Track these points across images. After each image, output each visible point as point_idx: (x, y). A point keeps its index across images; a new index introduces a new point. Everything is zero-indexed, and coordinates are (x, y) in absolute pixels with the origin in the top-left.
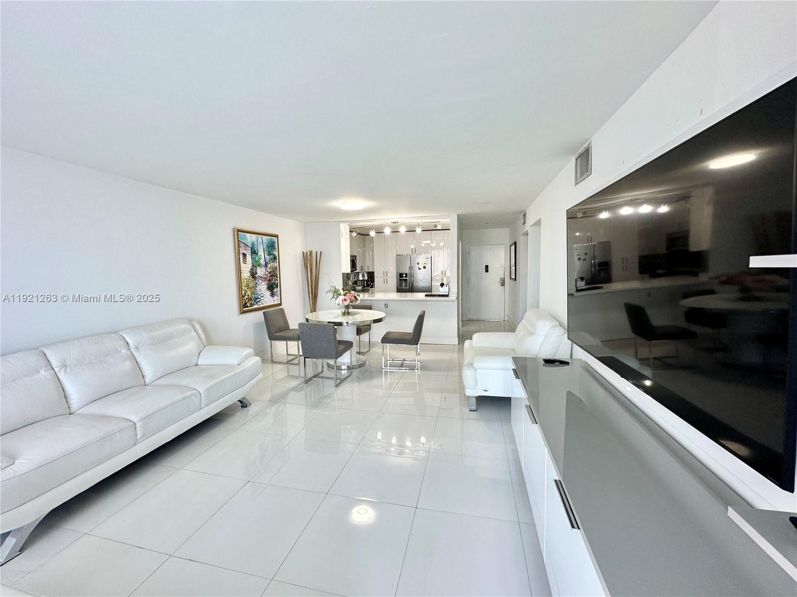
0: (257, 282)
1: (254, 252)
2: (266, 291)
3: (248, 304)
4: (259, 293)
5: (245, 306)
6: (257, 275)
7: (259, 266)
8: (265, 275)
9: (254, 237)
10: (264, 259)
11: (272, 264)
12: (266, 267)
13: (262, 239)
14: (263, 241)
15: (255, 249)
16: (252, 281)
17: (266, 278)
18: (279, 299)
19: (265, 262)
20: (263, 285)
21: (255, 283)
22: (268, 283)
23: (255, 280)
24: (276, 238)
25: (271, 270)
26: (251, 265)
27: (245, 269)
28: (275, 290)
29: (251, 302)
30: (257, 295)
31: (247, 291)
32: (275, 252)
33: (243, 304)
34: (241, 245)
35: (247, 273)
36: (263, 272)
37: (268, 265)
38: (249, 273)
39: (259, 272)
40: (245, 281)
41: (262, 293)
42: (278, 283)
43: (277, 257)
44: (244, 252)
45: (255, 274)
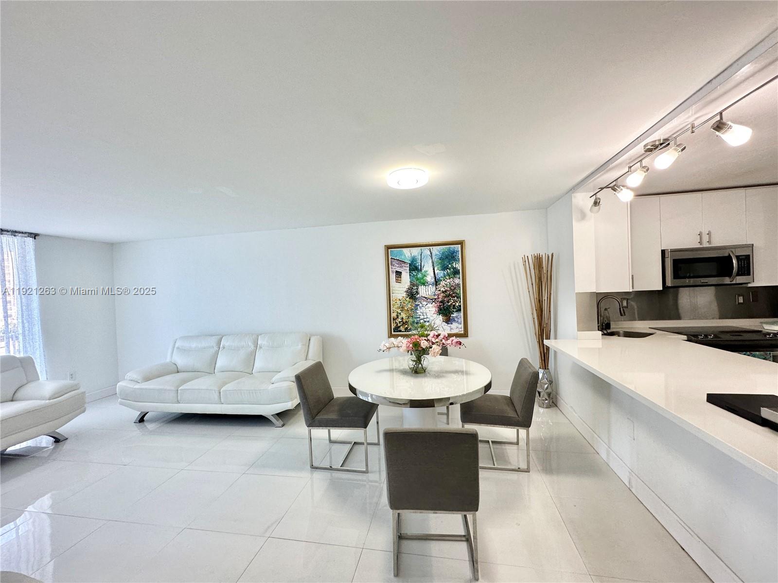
0: (417, 303)
1: (414, 268)
2: (435, 315)
3: (402, 328)
4: (422, 317)
5: (397, 329)
6: (418, 296)
7: (424, 284)
8: (434, 295)
9: (415, 252)
10: (433, 275)
11: (449, 281)
12: (436, 285)
13: (430, 251)
14: (431, 253)
15: (417, 264)
16: (410, 302)
17: (435, 299)
18: (461, 328)
19: (435, 279)
20: (429, 308)
21: (414, 305)
22: (440, 306)
23: (415, 301)
24: (460, 245)
25: (446, 288)
26: (409, 284)
27: (399, 289)
28: (453, 315)
29: (407, 326)
30: (418, 319)
31: (400, 313)
32: (457, 265)
33: (393, 327)
34: (394, 263)
35: (401, 294)
36: (430, 292)
37: (441, 283)
38: (405, 293)
39: (423, 291)
40: (398, 302)
41: (427, 318)
42: (460, 306)
43: (459, 270)
44: (399, 270)
45: (415, 294)
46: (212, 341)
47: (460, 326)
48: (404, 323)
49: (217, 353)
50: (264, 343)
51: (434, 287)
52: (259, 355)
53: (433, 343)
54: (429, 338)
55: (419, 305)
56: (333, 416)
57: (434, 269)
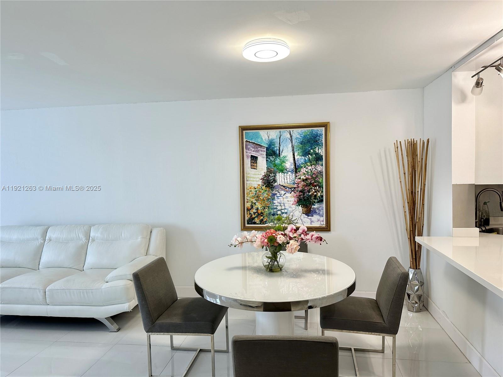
2: (294, 206)
3: (257, 220)
4: (279, 208)
5: (251, 221)
6: (276, 184)
7: (282, 171)
9: (274, 134)
10: (292, 161)
11: (310, 168)
12: (296, 172)
13: (290, 134)
14: (291, 136)
15: (275, 149)
16: (266, 191)
17: (295, 188)
18: (323, 221)
19: (295, 165)
20: (287, 197)
21: (271, 195)
22: (300, 196)
23: (271, 190)
24: (324, 128)
25: (307, 176)
26: (265, 170)
27: (255, 176)
28: (315, 207)
29: (262, 218)
30: (275, 210)
31: (255, 203)
32: (320, 150)
33: (246, 218)
34: (249, 147)
35: (257, 181)
36: (288, 180)
37: (302, 170)
38: (261, 181)
39: (281, 179)
40: (253, 190)
41: (285, 209)
42: (322, 196)
43: (322, 156)
44: (254, 154)
45: (272, 182)
46: (36, 233)
47: (322, 219)
48: (259, 214)
49: (42, 246)
50: (97, 235)
51: (294, 174)
52: (91, 249)
53: (291, 238)
54: (287, 232)
55: (276, 194)
56: (176, 320)
57: (294, 155)
